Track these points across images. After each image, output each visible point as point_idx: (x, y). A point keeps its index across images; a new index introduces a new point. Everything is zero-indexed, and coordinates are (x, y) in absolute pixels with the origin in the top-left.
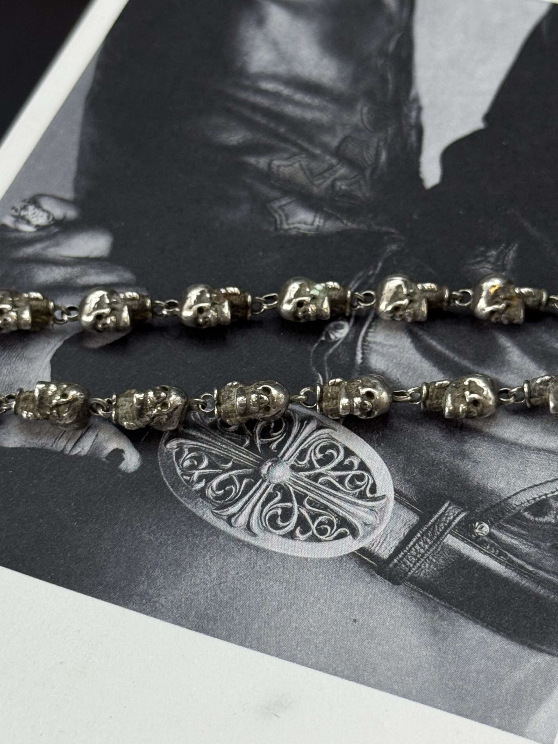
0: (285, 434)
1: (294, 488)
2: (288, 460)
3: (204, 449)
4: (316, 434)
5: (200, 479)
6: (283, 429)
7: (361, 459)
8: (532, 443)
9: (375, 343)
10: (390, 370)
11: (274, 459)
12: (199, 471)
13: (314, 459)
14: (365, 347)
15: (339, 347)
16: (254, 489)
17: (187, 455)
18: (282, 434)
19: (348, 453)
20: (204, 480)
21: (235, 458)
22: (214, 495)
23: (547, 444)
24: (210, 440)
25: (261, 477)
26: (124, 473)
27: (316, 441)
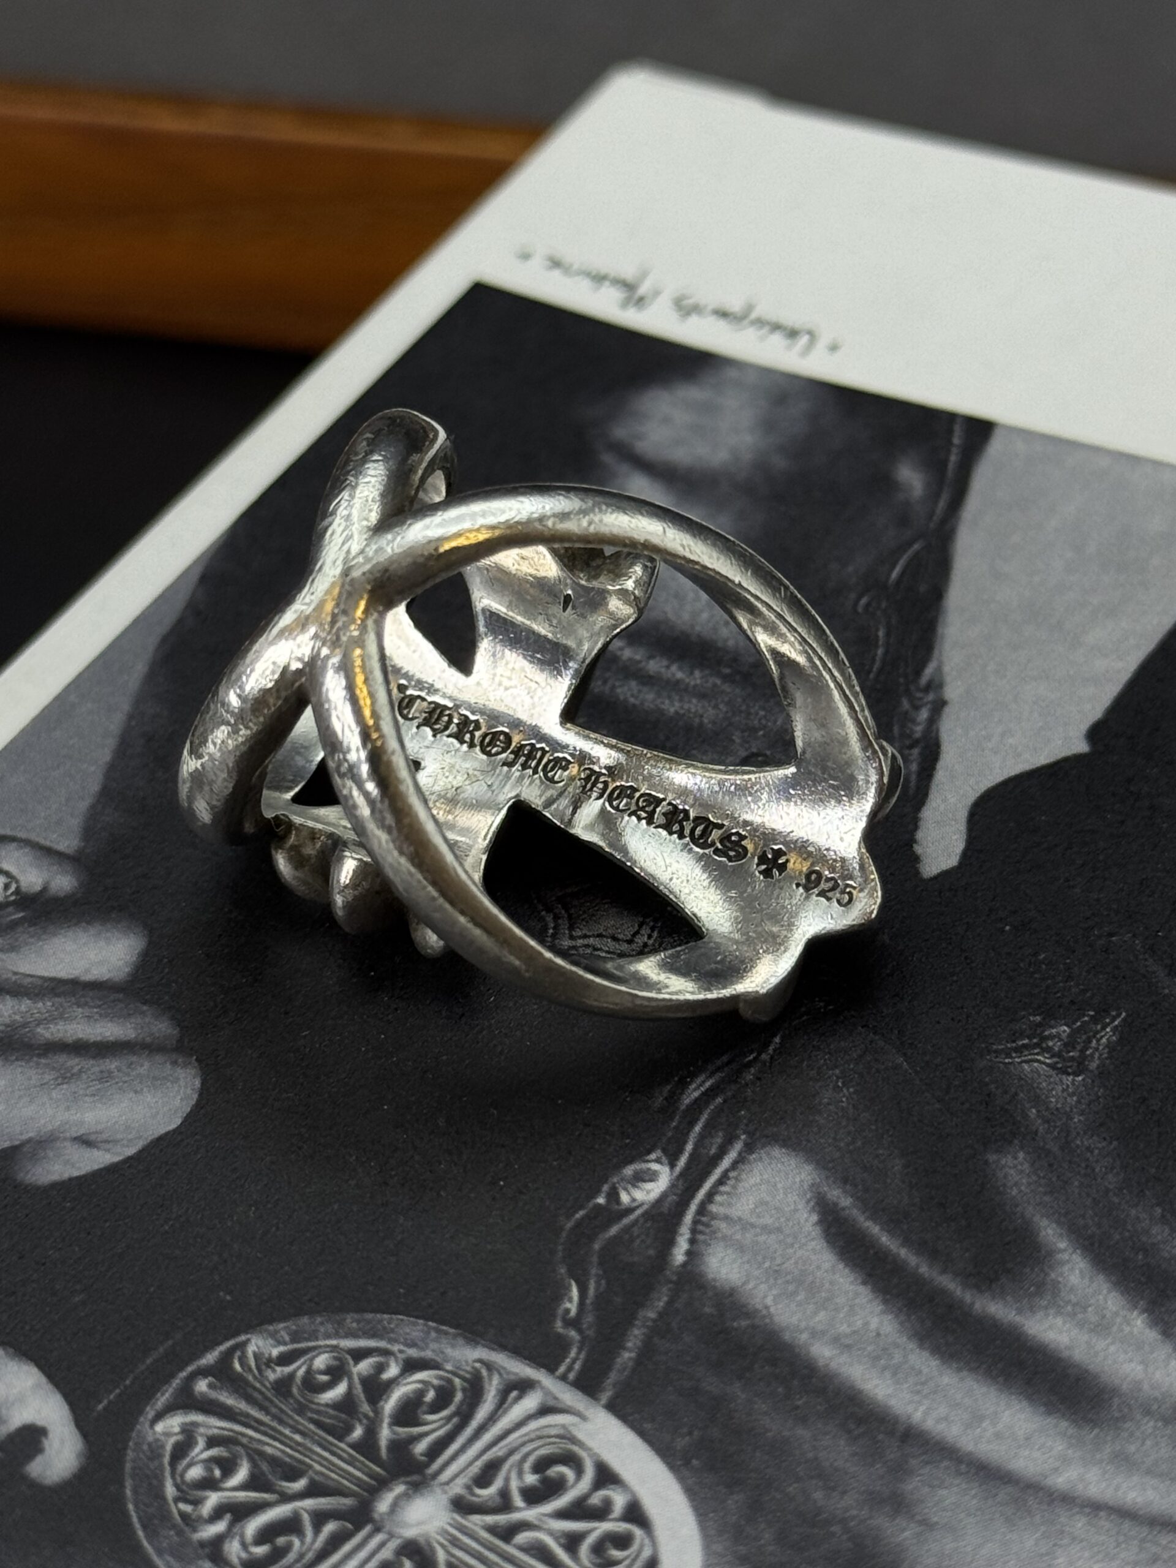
0: (455, 1420)
1: (448, 1552)
2: (447, 1483)
3: (244, 1440)
4: (533, 1425)
5: (218, 1513)
6: (452, 1408)
7: (633, 1494)
8: (1080, 1487)
9: (727, 1218)
10: (750, 1286)
11: (415, 1478)
12: (220, 1494)
13: (514, 1485)
14: (700, 1227)
15: (635, 1223)
16: (347, 1547)
17: (202, 1452)
18: (449, 1419)
19: (606, 1476)
20: (228, 1516)
21: (317, 1467)
22: (244, 1555)
23: (1120, 1493)
24: (266, 1419)
25: (370, 1520)
26: (35, 1486)
27: (532, 1440)
